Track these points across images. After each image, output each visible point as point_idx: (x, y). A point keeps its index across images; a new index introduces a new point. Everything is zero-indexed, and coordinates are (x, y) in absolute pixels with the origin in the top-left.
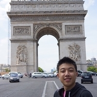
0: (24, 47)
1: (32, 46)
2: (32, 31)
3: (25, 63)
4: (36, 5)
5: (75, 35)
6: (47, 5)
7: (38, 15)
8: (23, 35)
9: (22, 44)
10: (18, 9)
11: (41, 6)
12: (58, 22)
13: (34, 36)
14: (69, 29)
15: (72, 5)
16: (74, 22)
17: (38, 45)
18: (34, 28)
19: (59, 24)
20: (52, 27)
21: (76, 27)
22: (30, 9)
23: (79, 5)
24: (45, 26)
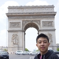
0: (17, 35)
2: (21, 25)
3: (17, 45)
4: (24, 9)
5: (49, 28)
6: (31, 9)
7: (25, 15)
8: (16, 27)
9: (15, 33)
10: (12, 11)
11: (27, 9)
12: (38, 19)
13: (23, 28)
14: (45, 24)
15: (47, 9)
16: (48, 19)
17: (25, 34)
18: (23, 23)
19: (39, 20)
20: (34, 22)
21: (49, 23)
22: (20, 11)
23: (51, 8)
24: (30, 22)
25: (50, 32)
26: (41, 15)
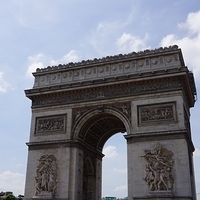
0: (53, 158)
1: (68, 156)
2: (69, 124)
4: (80, 71)
5: (161, 127)
6: (100, 69)
7: (81, 90)
8: (52, 133)
9: (49, 152)
11: (88, 71)
12: (123, 100)
13: (73, 134)
14: (146, 114)
18: (74, 118)
19: (125, 104)
20: (110, 112)
21: (164, 109)
22: (69, 79)
23: (168, 59)
24: (97, 112)
25: (166, 143)
26: (131, 83)
